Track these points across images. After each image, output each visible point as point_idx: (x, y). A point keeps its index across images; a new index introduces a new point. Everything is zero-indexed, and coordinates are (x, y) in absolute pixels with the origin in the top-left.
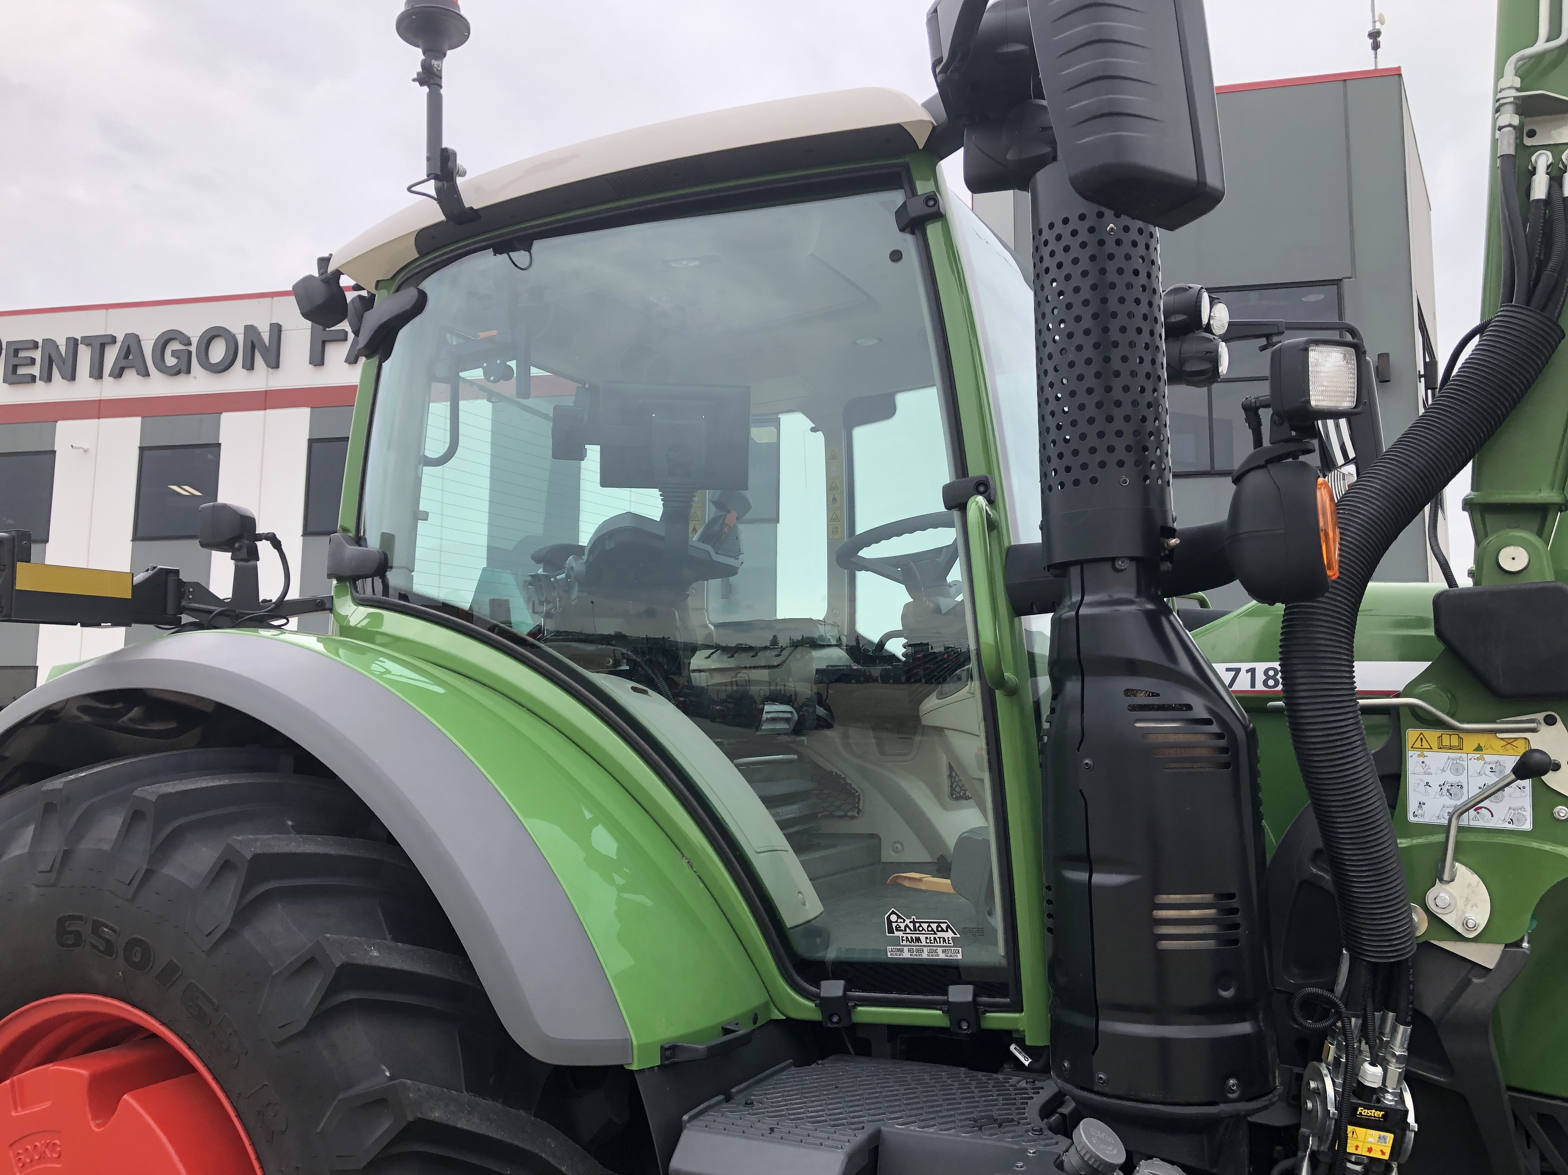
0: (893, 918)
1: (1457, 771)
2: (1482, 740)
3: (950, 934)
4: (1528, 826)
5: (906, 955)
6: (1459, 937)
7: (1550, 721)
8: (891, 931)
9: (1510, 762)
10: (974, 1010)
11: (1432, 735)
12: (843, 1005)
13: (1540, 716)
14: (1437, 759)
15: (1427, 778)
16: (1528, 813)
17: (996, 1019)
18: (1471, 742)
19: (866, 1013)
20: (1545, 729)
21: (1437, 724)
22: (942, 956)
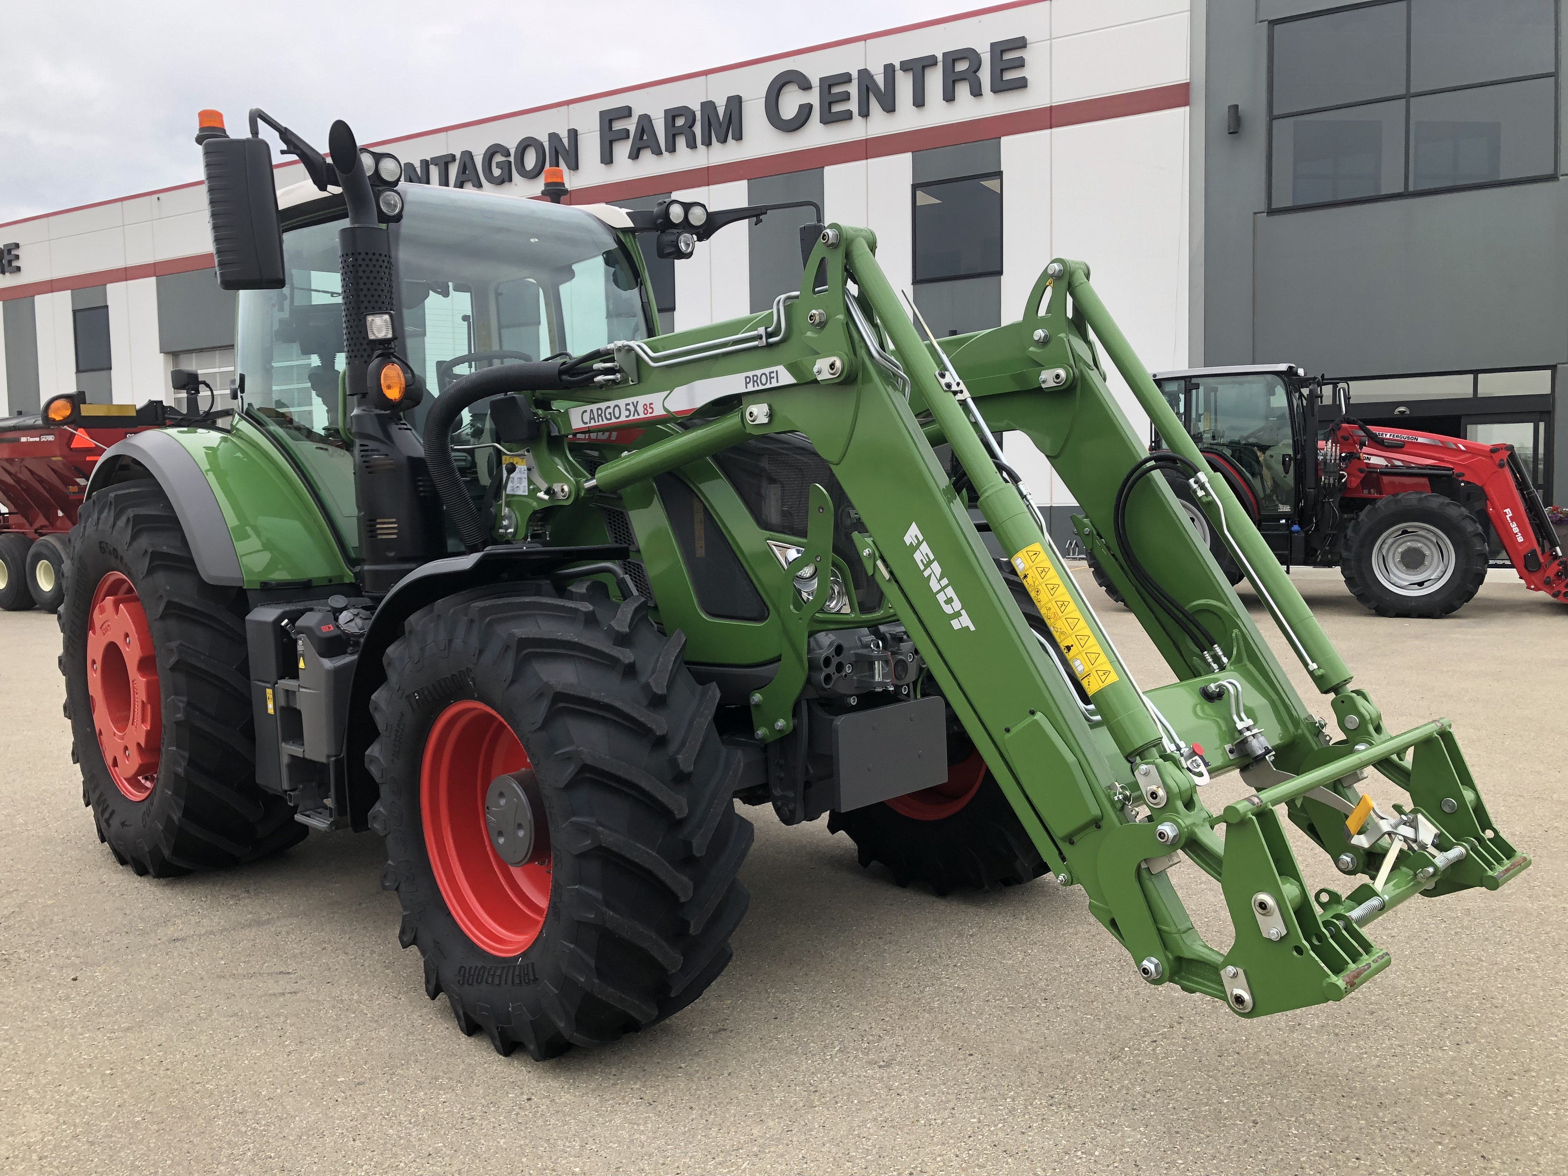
2: (515, 459)
7: (528, 451)
11: (507, 458)
13: (526, 449)
20: (527, 454)
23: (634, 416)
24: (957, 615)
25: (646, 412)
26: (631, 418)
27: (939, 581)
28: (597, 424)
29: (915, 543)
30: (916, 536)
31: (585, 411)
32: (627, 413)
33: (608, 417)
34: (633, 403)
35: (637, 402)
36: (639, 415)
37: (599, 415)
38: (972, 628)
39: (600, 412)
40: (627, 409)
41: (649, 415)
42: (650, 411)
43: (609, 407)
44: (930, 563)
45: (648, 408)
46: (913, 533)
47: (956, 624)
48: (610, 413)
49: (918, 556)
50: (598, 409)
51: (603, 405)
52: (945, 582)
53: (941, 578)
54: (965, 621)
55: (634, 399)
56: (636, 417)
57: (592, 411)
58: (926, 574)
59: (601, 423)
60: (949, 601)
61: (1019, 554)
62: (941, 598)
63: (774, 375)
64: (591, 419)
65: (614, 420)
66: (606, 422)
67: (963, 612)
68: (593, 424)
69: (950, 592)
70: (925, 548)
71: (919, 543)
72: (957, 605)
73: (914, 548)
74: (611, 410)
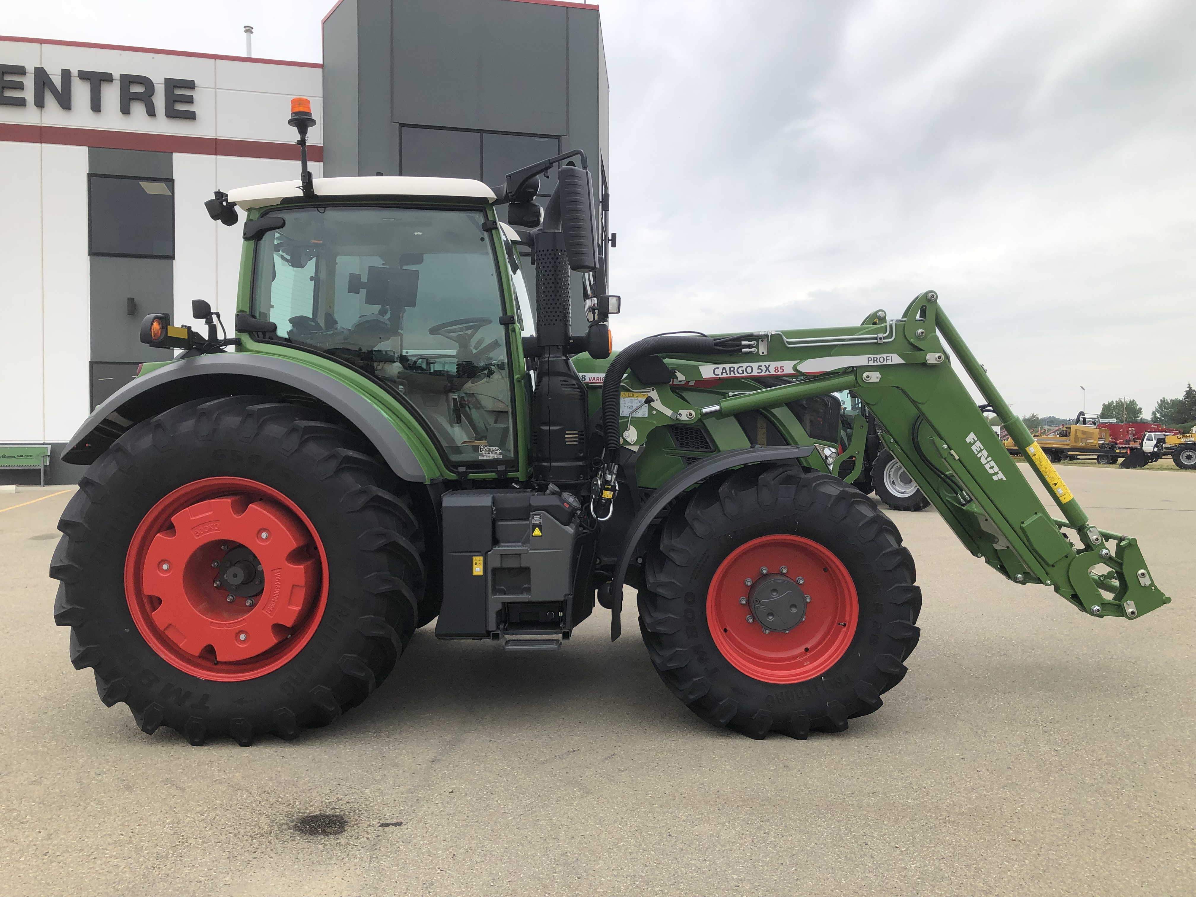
0: (482, 447)
1: (632, 403)
2: (638, 394)
3: (499, 451)
4: (646, 416)
5: (485, 458)
6: (630, 444)
7: (653, 390)
8: (481, 451)
9: (644, 400)
10: (506, 472)
11: (627, 393)
12: (466, 474)
13: (651, 388)
14: (628, 399)
15: (625, 405)
16: (647, 413)
17: (511, 475)
18: (635, 395)
19: (472, 476)
20: (652, 391)
21: (628, 390)
22: (496, 458)
23: (765, 372)
24: (996, 474)
25: (777, 371)
26: (763, 373)
27: (986, 459)
28: (729, 375)
29: (972, 441)
30: (973, 439)
31: (718, 368)
32: (760, 371)
33: (741, 372)
34: (765, 366)
35: (769, 365)
36: (770, 372)
37: (730, 371)
38: (1005, 479)
39: (732, 369)
40: (758, 369)
41: (779, 373)
42: (782, 370)
43: (742, 367)
44: (981, 451)
45: (779, 369)
46: (971, 437)
47: (995, 478)
48: (743, 371)
49: (974, 448)
50: (730, 368)
51: (736, 366)
52: (990, 459)
53: (988, 457)
54: (1001, 476)
55: (767, 364)
56: (767, 373)
57: (724, 368)
58: (979, 456)
59: (732, 375)
60: (992, 468)
61: (1032, 445)
62: (987, 467)
63: (890, 358)
64: (722, 373)
65: (745, 374)
66: (737, 375)
67: (1000, 472)
68: (724, 375)
69: (992, 463)
70: (978, 444)
71: (975, 442)
72: (996, 469)
73: (971, 444)
74: (744, 369)
